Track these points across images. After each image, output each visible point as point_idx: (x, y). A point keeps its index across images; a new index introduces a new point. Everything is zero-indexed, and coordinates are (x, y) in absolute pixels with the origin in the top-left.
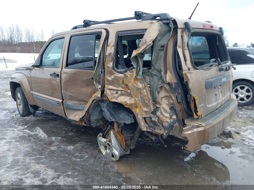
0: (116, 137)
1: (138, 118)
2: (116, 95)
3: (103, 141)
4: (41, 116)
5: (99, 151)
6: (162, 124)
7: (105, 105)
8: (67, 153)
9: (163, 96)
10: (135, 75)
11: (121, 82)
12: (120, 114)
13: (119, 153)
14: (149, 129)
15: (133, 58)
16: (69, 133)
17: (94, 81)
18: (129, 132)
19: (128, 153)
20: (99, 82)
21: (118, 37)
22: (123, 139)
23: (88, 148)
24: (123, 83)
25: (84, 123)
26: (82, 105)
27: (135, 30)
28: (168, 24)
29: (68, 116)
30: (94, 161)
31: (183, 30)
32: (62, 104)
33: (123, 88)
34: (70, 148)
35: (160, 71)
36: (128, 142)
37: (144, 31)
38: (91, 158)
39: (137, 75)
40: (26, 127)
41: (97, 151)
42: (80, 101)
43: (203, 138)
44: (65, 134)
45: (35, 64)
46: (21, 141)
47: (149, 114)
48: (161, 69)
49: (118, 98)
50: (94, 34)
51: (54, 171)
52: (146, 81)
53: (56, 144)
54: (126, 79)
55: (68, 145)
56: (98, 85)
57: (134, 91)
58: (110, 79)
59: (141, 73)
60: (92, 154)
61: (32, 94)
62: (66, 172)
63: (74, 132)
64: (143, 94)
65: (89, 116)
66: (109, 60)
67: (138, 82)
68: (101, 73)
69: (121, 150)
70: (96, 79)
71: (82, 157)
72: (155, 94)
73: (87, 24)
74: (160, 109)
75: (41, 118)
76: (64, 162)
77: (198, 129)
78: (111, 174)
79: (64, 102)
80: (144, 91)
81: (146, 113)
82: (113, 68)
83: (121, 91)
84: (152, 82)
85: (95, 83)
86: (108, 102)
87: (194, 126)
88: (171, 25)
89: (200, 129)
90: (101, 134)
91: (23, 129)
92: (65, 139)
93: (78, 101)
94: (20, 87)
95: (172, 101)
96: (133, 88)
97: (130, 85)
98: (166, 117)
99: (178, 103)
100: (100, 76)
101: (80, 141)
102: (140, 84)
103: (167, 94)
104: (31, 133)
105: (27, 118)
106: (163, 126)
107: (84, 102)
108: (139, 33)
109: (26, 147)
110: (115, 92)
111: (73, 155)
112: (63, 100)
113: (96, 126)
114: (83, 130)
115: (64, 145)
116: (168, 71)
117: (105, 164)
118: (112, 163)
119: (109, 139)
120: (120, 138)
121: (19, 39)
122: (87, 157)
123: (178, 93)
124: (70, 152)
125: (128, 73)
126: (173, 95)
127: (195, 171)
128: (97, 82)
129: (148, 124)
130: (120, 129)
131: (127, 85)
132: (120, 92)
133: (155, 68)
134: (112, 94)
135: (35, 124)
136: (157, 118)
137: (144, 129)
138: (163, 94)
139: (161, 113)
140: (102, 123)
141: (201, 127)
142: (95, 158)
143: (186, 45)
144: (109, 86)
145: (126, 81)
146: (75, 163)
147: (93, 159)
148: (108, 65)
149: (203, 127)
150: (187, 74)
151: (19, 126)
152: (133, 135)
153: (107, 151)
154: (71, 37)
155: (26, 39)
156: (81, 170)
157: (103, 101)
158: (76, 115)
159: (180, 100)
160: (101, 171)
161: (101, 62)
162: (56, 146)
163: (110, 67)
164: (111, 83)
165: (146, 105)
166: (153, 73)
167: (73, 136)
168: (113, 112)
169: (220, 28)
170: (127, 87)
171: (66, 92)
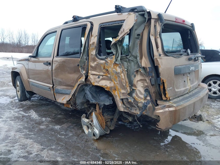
0: (97, 117)
1: (116, 100)
2: (98, 80)
3: (86, 121)
4: (36, 102)
5: (82, 131)
6: (137, 105)
7: (88, 88)
8: (54, 131)
9: (138, 79)
10: (114, 60)
11: (102, 68)
12: (101, 97)
13: (99, 132)
14: (126, 110)
15: (112, 45)
16: (58, 116)
17: (80, 67)
18: (110, 114)
19: (108, 132)
20: (83, 69)
21: (101, 28)
22: (104, 119)
23: (73, 128)
24: (104, 68)
25: (70, 106)
26: (70, 89)
27: (115, 21)
28: (143, 15)
29: (57, 99)
30: (77, 139)
31: (156, 20)
32: (52, 88)
33: (104, 73)
34: (57, 127)
35: (136, 57)
36: (108, 123)
37: (122, 22)
38: (75, 136)
39: (116, 60)
40: (21, 109)
41: (81, 131)
42: (68, 86)
43: (175, 117)
44: (54, 116)
45: (32, 55)
46: (15, 120)
47: (126, 95)
48: (137, 56)
49: (100, 82)
50: (81, 27)
51: (40, 145)
52: (123, 66)
53: (45, 124)
54: (106, 65)
55: (56, 125)
56: (83, 71)
57: (113, 75)
58: (93, 65)
59: (119, 58)
60: (76, 133)
61: (29, 81)
62: (51, 146)
63: (63, 115)
64: (121, 77)
65: (75, 100)
66: (92, 48)
67: (117, 67)
68: (85, 60)
69: (101, 130)
70: (81, 65)
71: (67, 135)
72: (131, 78)
73: (76, 19)
74: (136, 91)
75: (35, 103)
76: (50, 138)
77: (169, 109)
78: (91, 149)
79: (54, 87)
80: (122, 74)
81: (123, 95)
82: (96, 55)
83: (103, 76)
84: (129, 67)
85: (80, 69)
86: (91, 86)
87: (166, 105)
88: (146, 16)
89: (171, 109)
90: (84, 115)
91: (19, 111)
92: (53, 120)
93: (66, 86)
94: (19, 76)
95: (146, 84)
96: (113, 72)
97: (110, 70)
98: (141, 98)
99: (152, 85)
100: (84, 63)
101: (67, 122)
102: (119, 69)
103: (142, 78)
104: (25, 114)
105: (24, 103)
106: (138, 107)
107: (71, 87)
108: (118, 23)
109: (19, 125)
110: (97, 76)
111: (59, 133)
112: (53, 85)
113: (80, 108)
114: (70, 114)
115: (52, 125)
116: (143, 56)
117: (86, 141)
118: (93, 141)
119: (91, 120)
120: (100, 118)
121: (26, 43)
122: (71, 135)
123: (152, 77)
124: (57, 130)
125: (109, 60)
126: (147, 78)
127: (168, 150)
128: (82, 69)
129: (125, 105)
130: (101, 110)
131: (107, 70)
132: (101, 77)
133: (132, 55)
134: (95, 79)
135: (29, 108)
136: (133, 99)
137: (122, 110)
138: (138, 77)
139: (137, 94)
140: (86, 106)
141: (172, 107)
142: (78, 136)
143: (159, 33)
144: (92, 71)
145: (106, 66)
146: (60, 140)
147: (76, 137)
148: (92, 53)
149: (174, 107)
150: (157, 59)
151: (16, 108)
152: (113, 117)
153: (89, 130)
154: (62, 30)
155: (32, 42)
156: (64, 145)
157: (86, 85)
158: (64, 98)
159: (153, 83)
160: (81, 147)
161: (86, 50)
162: (45, 125)
163: (93, 55)
164: (94, 69)
165: (124, 88)
166: (130, 59)
167: (61, 118)
168: (95, 95)
169: (192, 24)
170: (108, 72)
171: (56, 78)
